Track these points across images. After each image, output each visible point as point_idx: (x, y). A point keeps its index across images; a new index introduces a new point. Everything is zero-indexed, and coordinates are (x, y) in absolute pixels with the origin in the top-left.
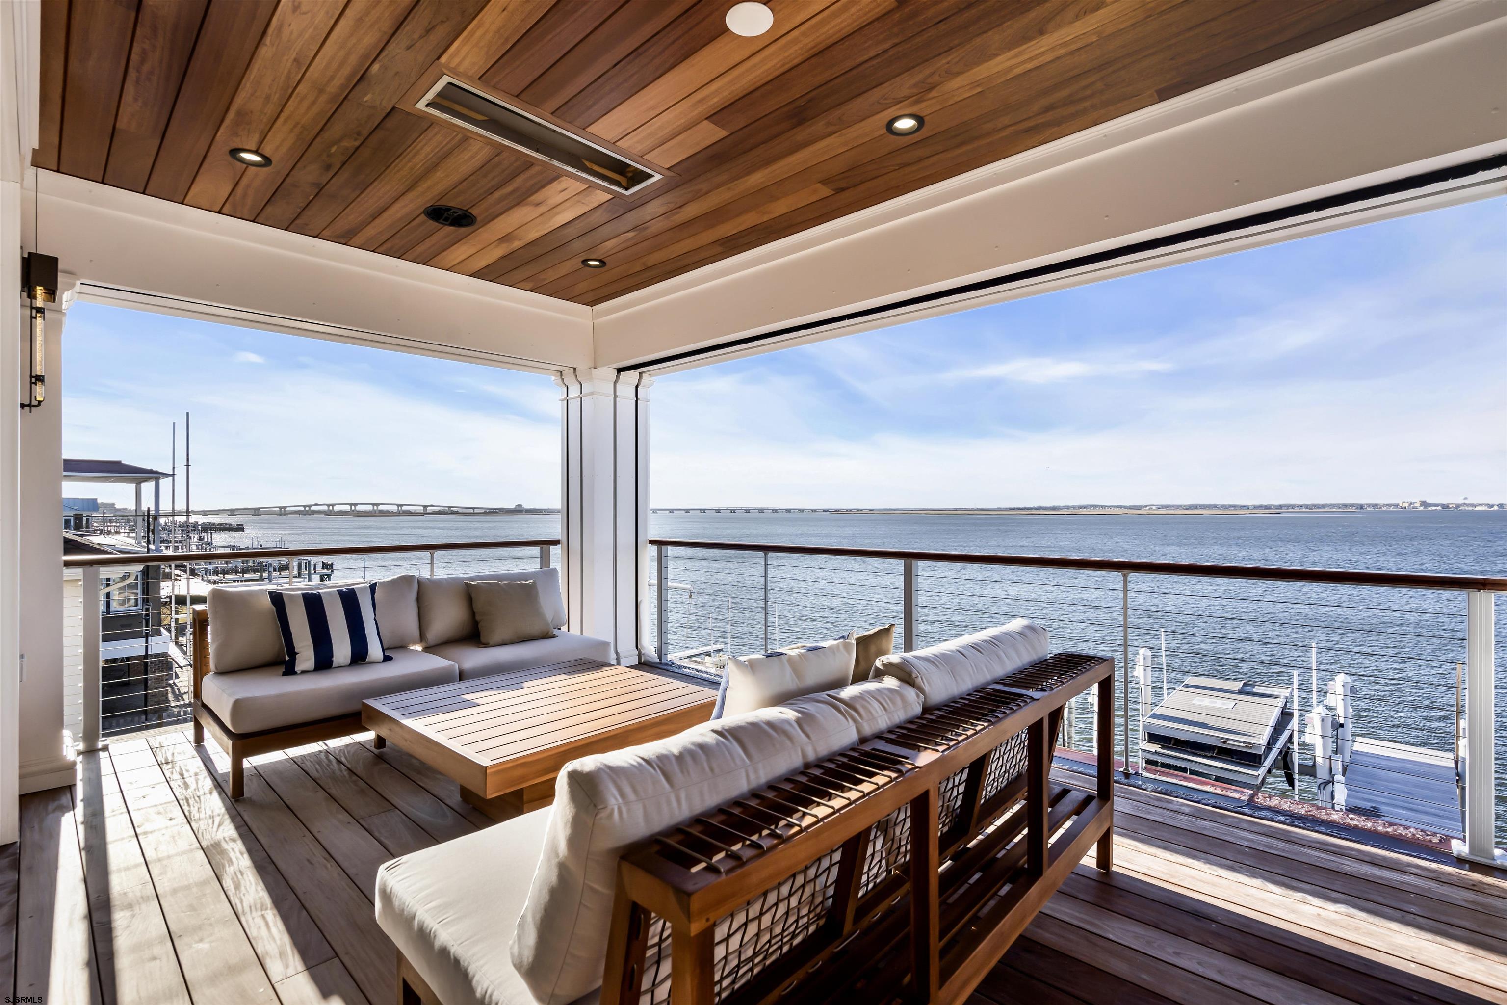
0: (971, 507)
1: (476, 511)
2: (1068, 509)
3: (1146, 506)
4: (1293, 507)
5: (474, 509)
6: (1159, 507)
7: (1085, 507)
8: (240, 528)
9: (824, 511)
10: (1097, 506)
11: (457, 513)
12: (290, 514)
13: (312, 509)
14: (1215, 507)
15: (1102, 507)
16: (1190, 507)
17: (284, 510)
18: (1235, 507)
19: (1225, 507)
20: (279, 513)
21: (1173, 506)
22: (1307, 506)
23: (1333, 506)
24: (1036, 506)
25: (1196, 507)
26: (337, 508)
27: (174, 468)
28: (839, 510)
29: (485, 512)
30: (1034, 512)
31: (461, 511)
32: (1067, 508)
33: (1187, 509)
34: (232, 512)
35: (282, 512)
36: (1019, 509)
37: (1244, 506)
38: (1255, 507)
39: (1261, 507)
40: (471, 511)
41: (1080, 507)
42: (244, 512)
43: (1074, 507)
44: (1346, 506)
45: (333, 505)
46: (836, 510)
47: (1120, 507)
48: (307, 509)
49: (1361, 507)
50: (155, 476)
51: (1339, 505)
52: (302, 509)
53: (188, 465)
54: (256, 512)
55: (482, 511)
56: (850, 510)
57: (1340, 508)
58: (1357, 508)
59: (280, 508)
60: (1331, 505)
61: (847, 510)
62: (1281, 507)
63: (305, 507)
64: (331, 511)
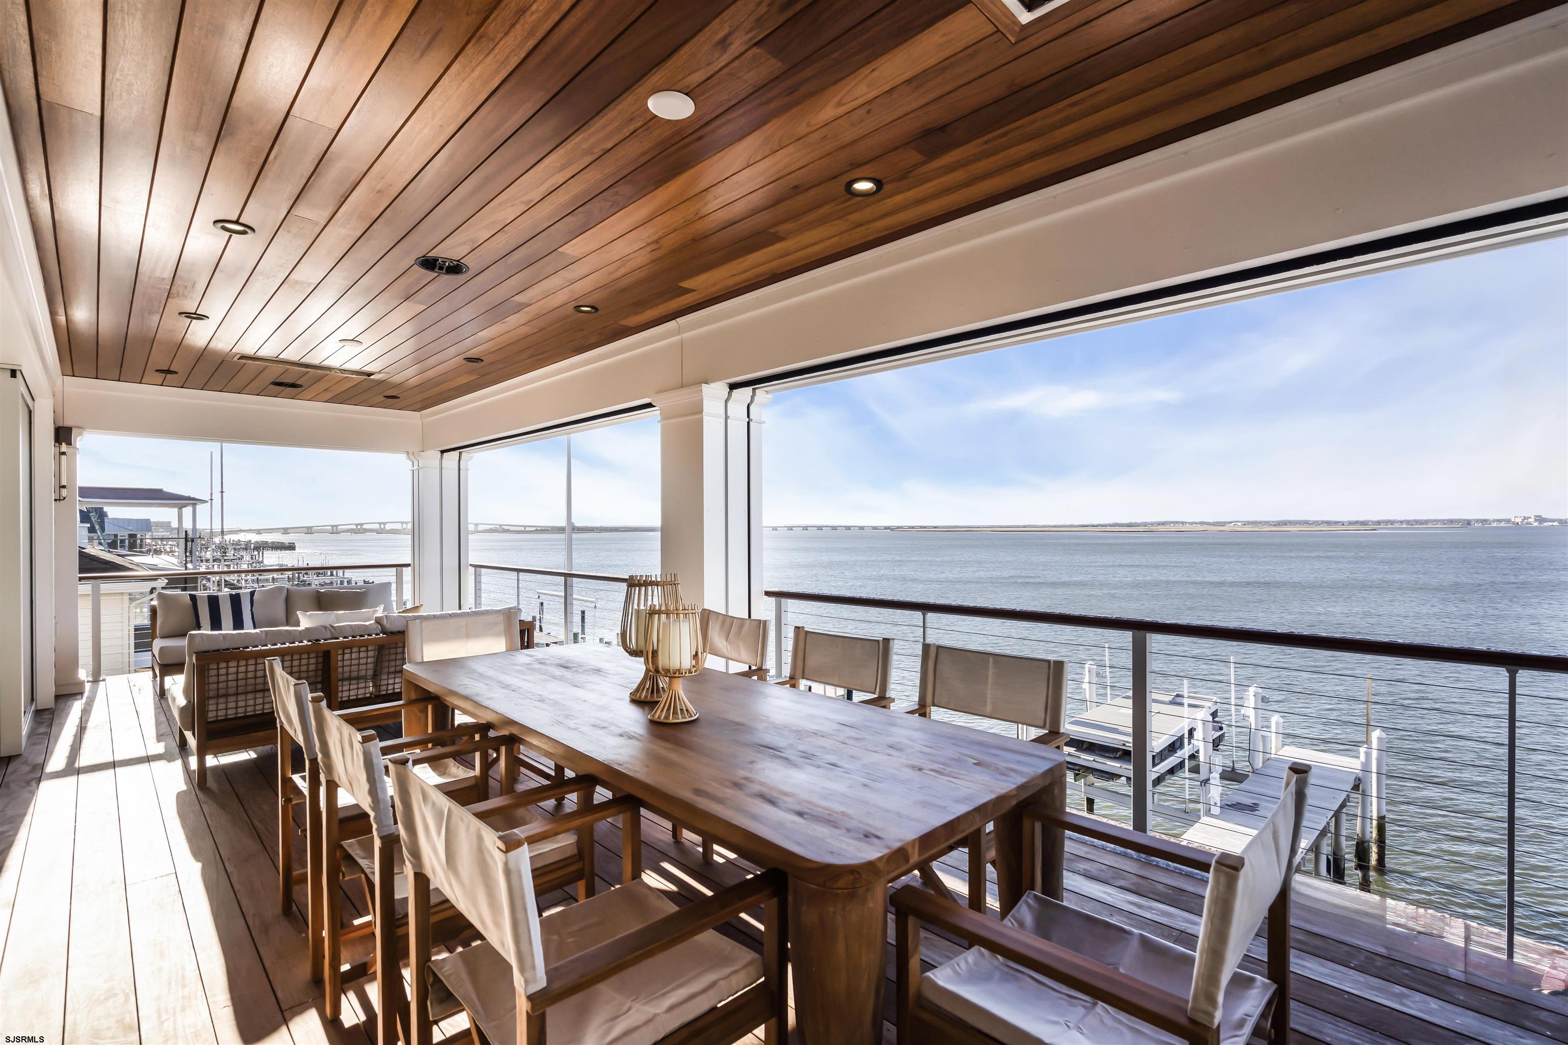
1: (527, 529)
2: (1145, 526)
3: (1231, 522)
4: (1393, 522)
5: (525, 527)
6: (1245, 524)
7: (1163, 524)
8: (291, 547)
9: (886, 528)
10: (1177, 523)
11: (508, 531)
12: (343, 532)
13: (364, 527)
14: (1306, 523)
15: (1183, 523)
16: (1279, 524)
17: (337, 529)
18: (1328, 523)
19: (1316, 523)
20: (331, 531)
21: (1260, 522)
22: (1408, 522)
23: (1437, 521)
24: (1111, 522)
25: (1285, 523)
26: (388, 527)
27: (211, 494)
28: (901, 527)
29: (537, 530)
30: (1108, 529)
31: (511, 528)
33: (1275, 525)
34: (285, 531)
35: (335, 530)
36: (1093, 526)
37: (1339, 522)
38: (1350, 523)
39: (1356, 522)
40: (523, 529)
41: (1159, 524)
42: (296, 530)
43: (1152, 524)
44: (1451, 521)
45: (385, 524)
46: (898, 527)
47: (1202, 523)
48: (359, 527)
49: (1469, 522)
50: (193, 501)
51: (1444, 520)
52: (354, 527)
53: (222, 492)
54: (309, 530)
55: (534, 529)
56: (913, 527)
57: (1444, 524)
58: (1464, 524)
59: (333, 526)
60: (1435, 520)
61: (909, 527)
62: (1379, 523)
63: (357, 525)
64: (382, 529)
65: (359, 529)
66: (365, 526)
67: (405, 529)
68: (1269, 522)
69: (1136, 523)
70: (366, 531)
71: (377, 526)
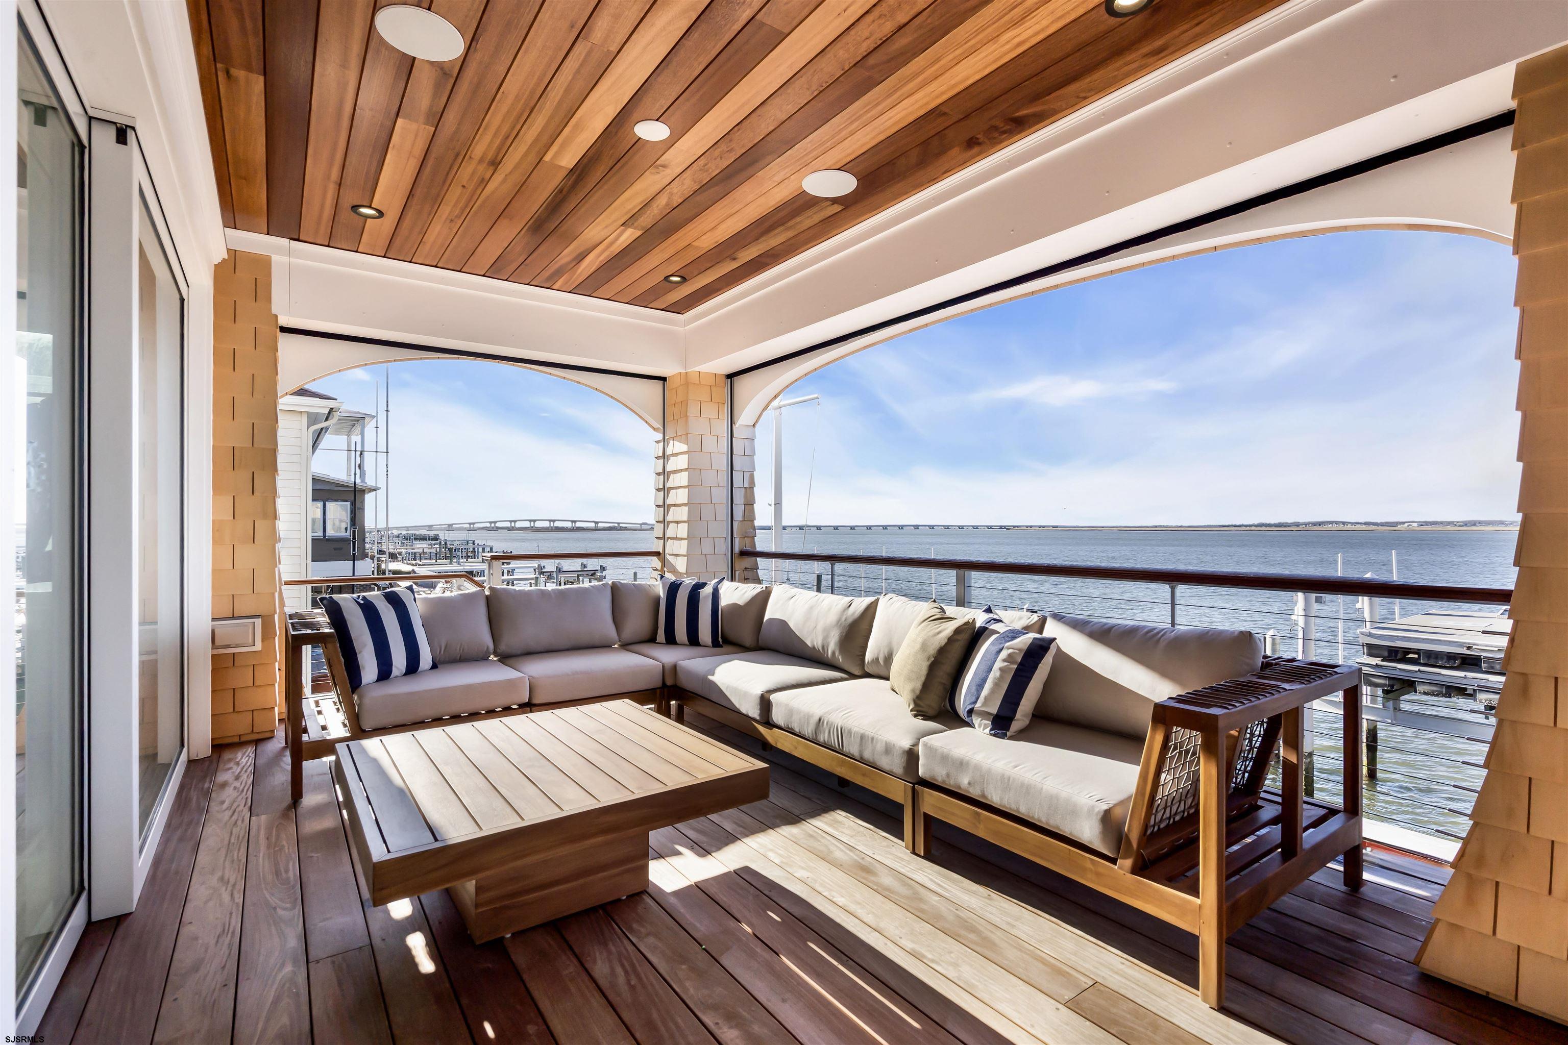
0: (1174, 525)
2: (1298, 526)
3: (1404, 523)
6: (1422, 524)
7: (1320, 524)
9: (1001, 527)
24: (1256, 523)
32: (1297, 524)
33: (1460, 526)
36: (1235, 526)
41: (1315, 524)
45: (516, 522)
48: (493, 525)
52: (488, 525)
56: (1031, 527)
64: (513, 527)
65: (493, 528)
66: (498, 525)
67: (532, 527)
68: (1453, 522)
69: (1287, 523)
70: (498, 528)
71: (508, 524)
